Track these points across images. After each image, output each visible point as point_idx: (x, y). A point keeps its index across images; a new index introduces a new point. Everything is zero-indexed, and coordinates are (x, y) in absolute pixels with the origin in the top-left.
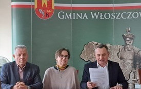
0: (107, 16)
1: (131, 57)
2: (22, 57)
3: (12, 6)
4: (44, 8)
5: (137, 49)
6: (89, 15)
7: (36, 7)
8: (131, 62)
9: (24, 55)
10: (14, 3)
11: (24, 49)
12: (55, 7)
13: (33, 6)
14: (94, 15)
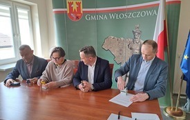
1: (138, 48)
7: (68, 12)
8: (138, 52)
12: (83, 12)
14: (112, 16)
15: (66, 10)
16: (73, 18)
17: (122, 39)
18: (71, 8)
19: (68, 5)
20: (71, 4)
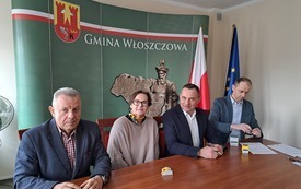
0: (140, 45)
1: (164, 91)
2: (70, 114)
3: (14, 15)
4: (67, 26)
5: (170, 83)
6: (121, 43)
7: (56, 23)
8: (163, 96)
9: (74, 110)
10: (16, 11)
11: (76, 99)
12: (81, 27)
13: (52, 20)
14: (127, 43)
15: (51, 17)
16: (63, 36)
17: (141, 78)
18: (61, 16)
19: (55, 8)
20: (61, 7)
